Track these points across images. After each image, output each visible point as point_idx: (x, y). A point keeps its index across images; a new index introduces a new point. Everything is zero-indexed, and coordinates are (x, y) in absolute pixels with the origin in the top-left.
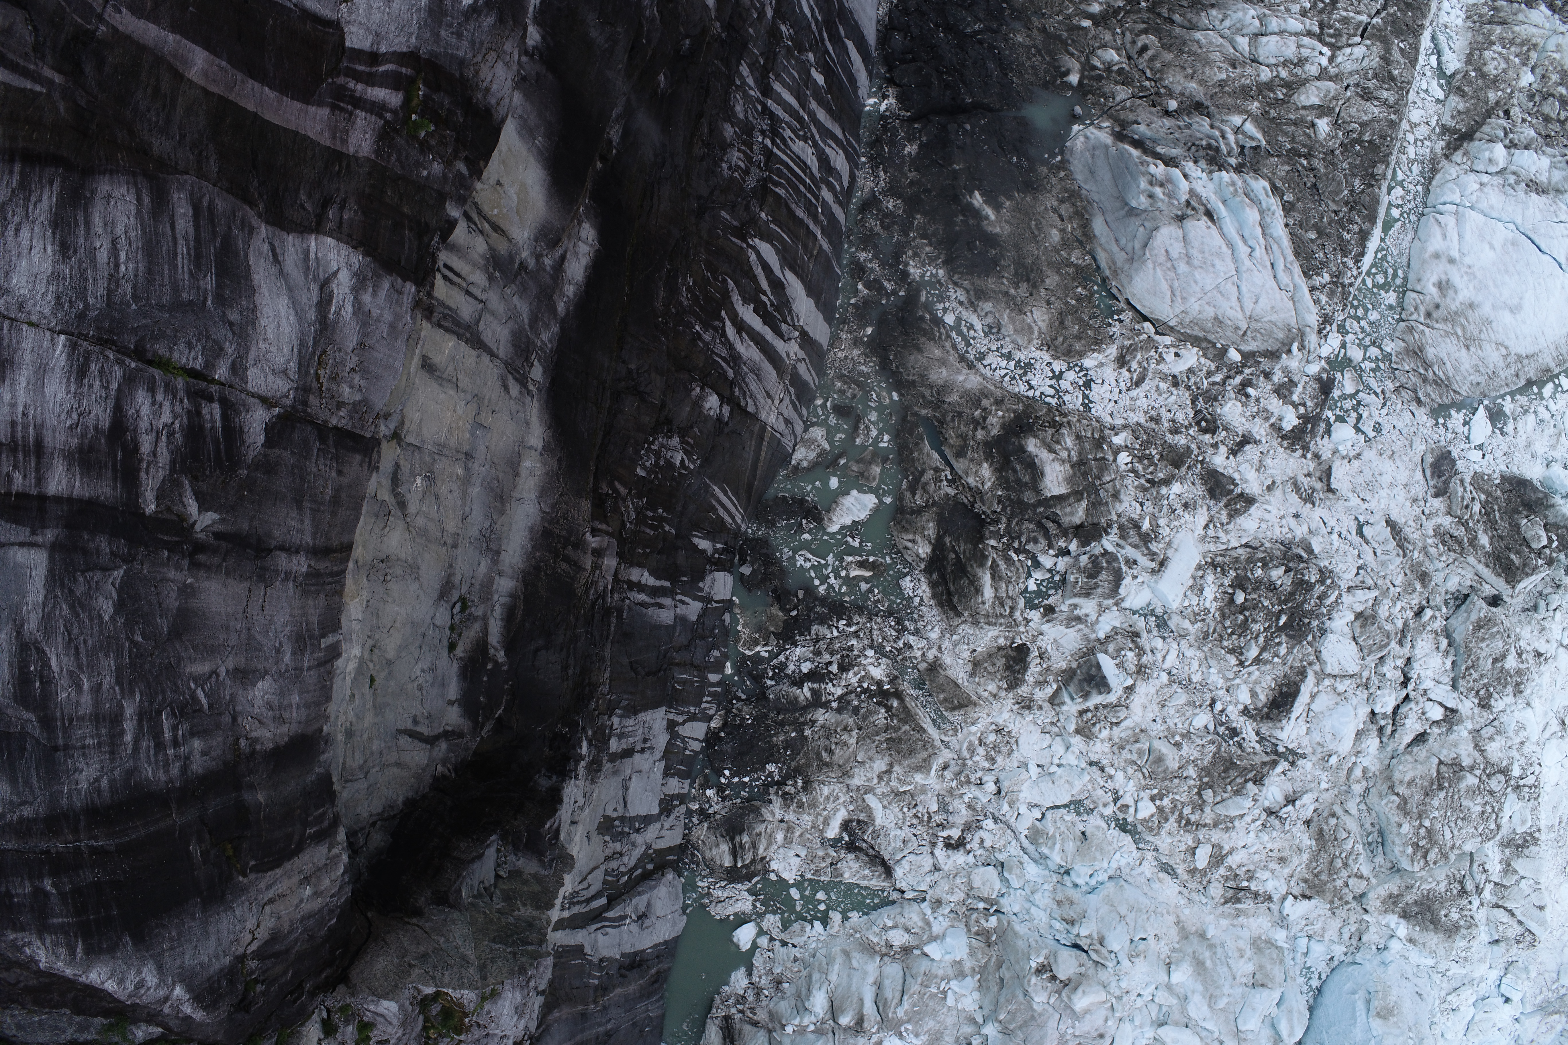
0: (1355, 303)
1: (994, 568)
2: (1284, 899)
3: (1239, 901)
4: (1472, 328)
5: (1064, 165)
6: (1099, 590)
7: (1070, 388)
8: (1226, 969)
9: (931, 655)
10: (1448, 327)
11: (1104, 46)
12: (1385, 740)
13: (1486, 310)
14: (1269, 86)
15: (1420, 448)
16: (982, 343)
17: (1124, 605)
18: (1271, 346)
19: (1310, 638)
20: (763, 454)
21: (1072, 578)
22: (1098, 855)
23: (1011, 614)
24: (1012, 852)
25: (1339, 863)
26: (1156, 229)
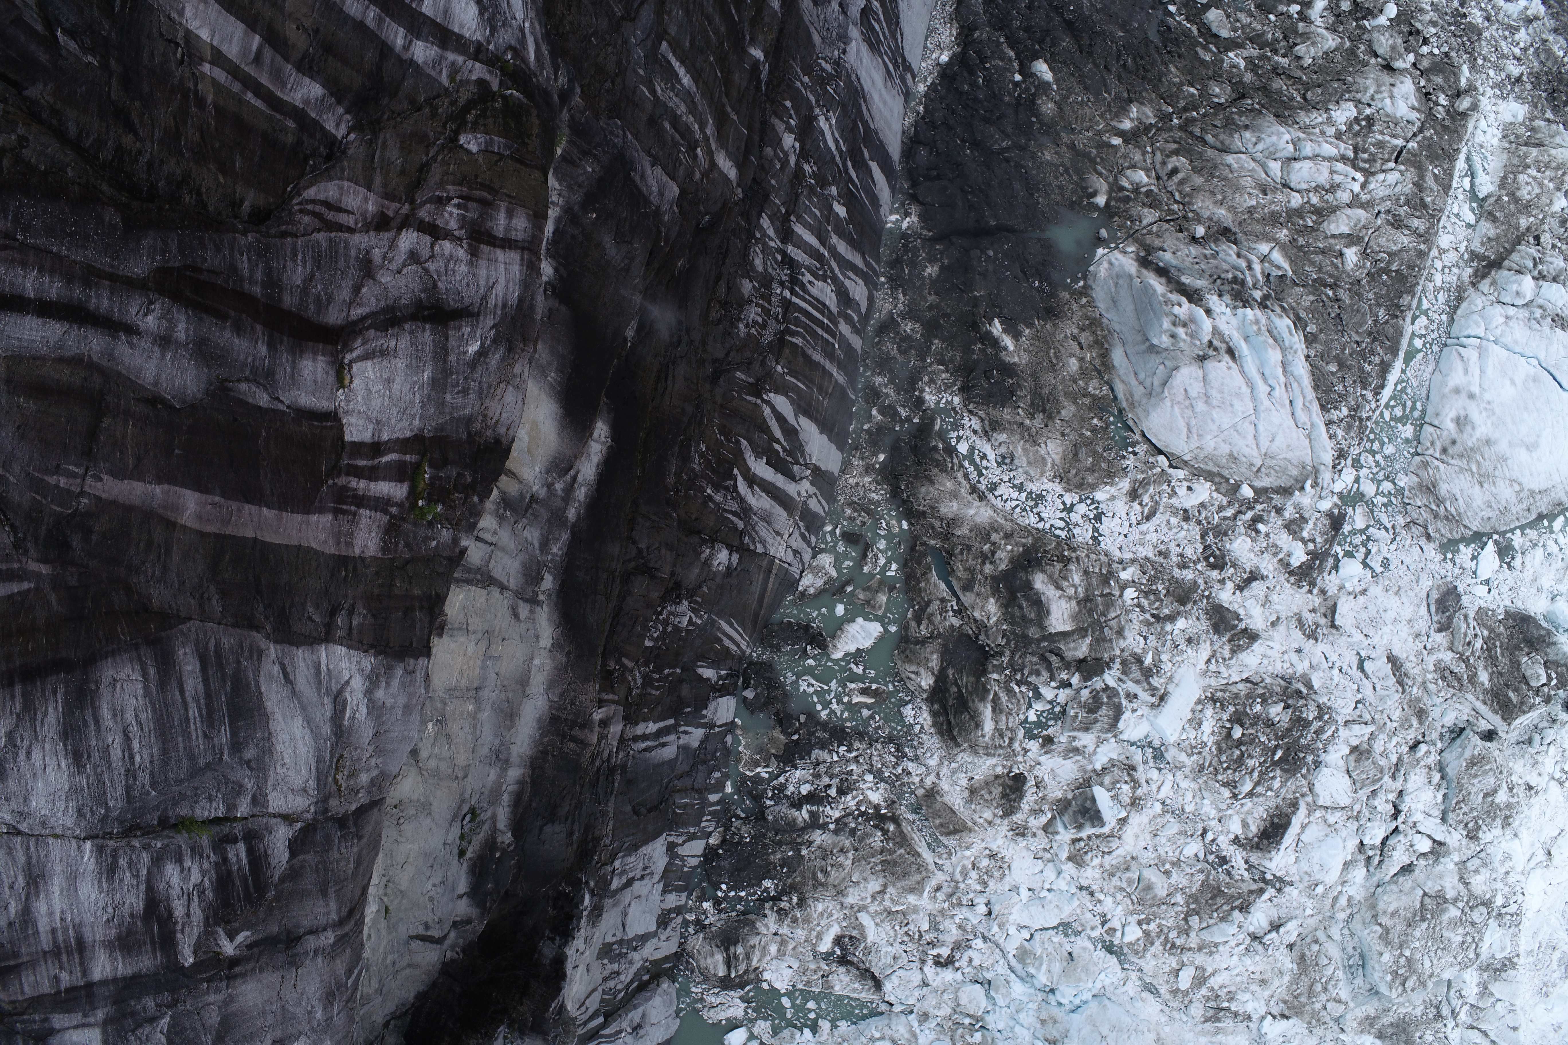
0: (1372, 436)
1: (996, 700)
2: (1263, 1018)
3: (1218, 1020)
4: (1487, 465)
5: (1085, 291)
6: (1098, 725)
7: (1080, 522)
9: (928, 782)
10: (1463, 463)
11: (1133, 166)
12: (1372, 869)
13: (1503, 447)
14: (1299, 213)
15: (1426, 583)
16: (994, 473)
17: (1122, 737)
18: (1284, 482)
19: (1304, 771)
20: (770, 585)
21: (1072, 713)
22: (1083, 976)
23: (1010, 745)
24: (1000, 971)
25: (1318, 987)
26: (1176, 368)
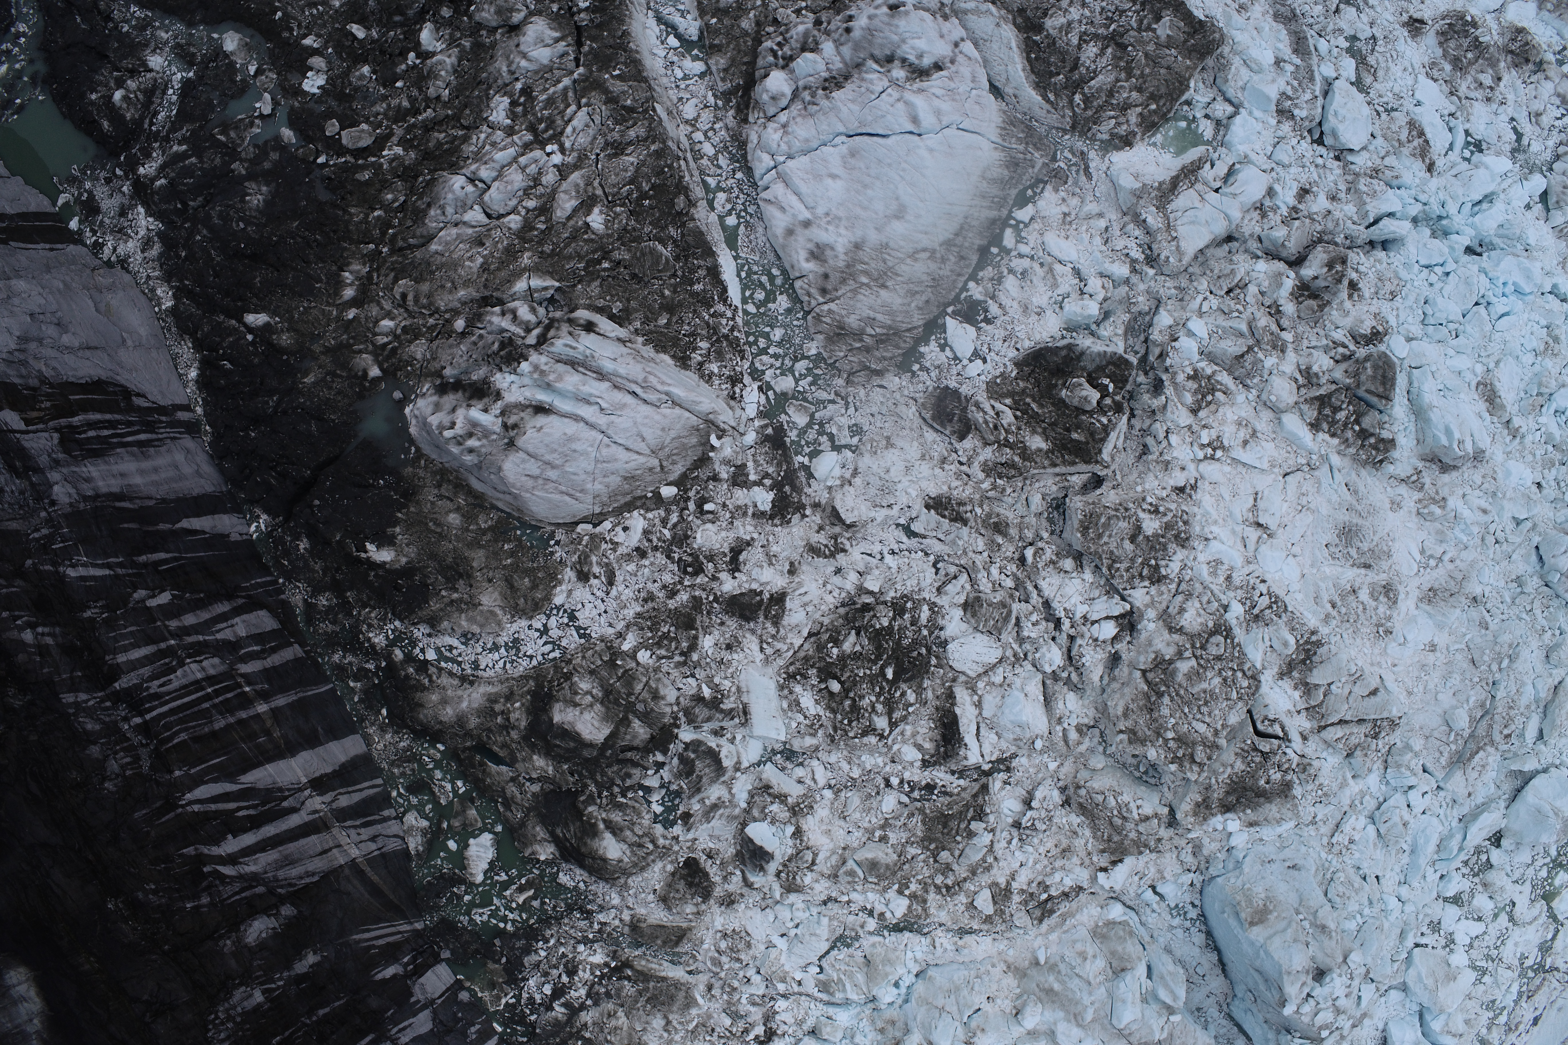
0: (751, 340)
1: (610, 825)
3: (1052, 912)
4: (874, 266)
5: (419, 454)
6: (705, 779)
7: (560, 633)
8: (1077, 981)
9: (627, 917)
10: (852, 284)
11: (377, 322)
12: (1078, 687)
13: (873, 238)
14: (528, 226)
15: (912, 411)
16: (467, 653)
17: (745, 764)
18: (693, 456)
19: (934, 661)
20: (375, 878)
22: (888, 969)
23: (656, 846)
24: (819, 1013)
25: (1118, 821)
26: (500, 469)
